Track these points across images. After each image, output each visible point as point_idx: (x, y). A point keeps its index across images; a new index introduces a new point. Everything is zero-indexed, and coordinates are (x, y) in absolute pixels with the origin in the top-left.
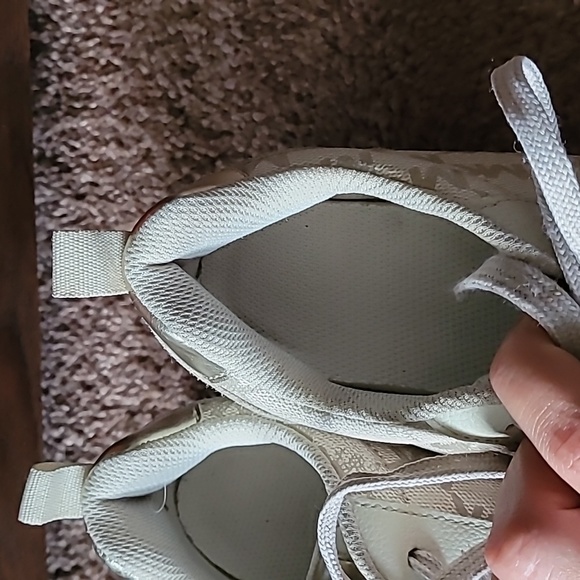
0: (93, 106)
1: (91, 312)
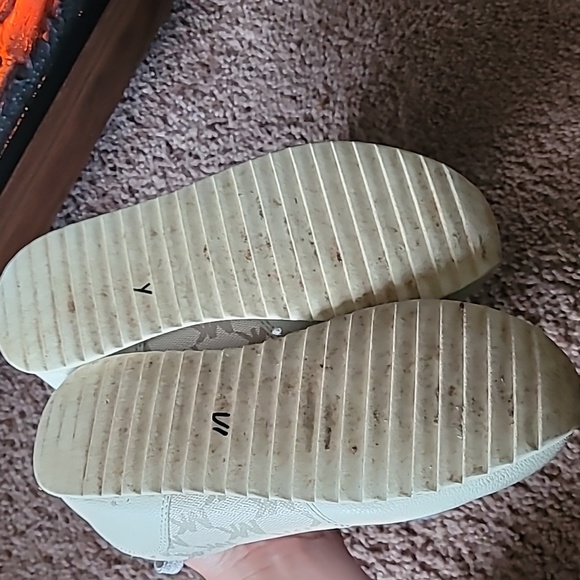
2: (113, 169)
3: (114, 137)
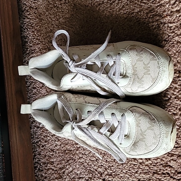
0: (36, 51)
1: (38, 90)
2: (43, 146)
3: (37, 136)
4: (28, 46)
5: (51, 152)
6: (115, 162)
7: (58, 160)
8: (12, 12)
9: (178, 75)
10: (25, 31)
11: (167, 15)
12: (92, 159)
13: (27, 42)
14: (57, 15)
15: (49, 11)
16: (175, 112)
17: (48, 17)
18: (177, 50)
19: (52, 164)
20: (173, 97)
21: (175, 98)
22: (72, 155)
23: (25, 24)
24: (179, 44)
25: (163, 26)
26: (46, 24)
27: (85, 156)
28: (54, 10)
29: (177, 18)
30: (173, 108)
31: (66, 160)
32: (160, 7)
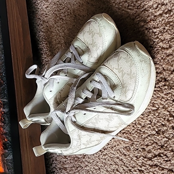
4: (43, 57)
5: (64, 159)
6: (114, 172)
7: (70, 167)
8: (23, 29)
9: (163, 84)
10: (40, 43)
11: (151, 20)
12: (95, 168)
13: (42, 54)
14: (62, 27)
15: (57, 24)
16: (163, 123)
17: (56, 29)
18: (162, 57)
19: (65, 170)
20: (161, 106)
21: (163, 108)
22: (80, 163)
23: (40, 37)
24: (163, 50)
25: (148, 32)
26: (55, 36)
27: (90, 164)
28: (60, 22)
29: (160, 22)
30: (161, 118)
31: (76, 167)
32: (144, 12)
